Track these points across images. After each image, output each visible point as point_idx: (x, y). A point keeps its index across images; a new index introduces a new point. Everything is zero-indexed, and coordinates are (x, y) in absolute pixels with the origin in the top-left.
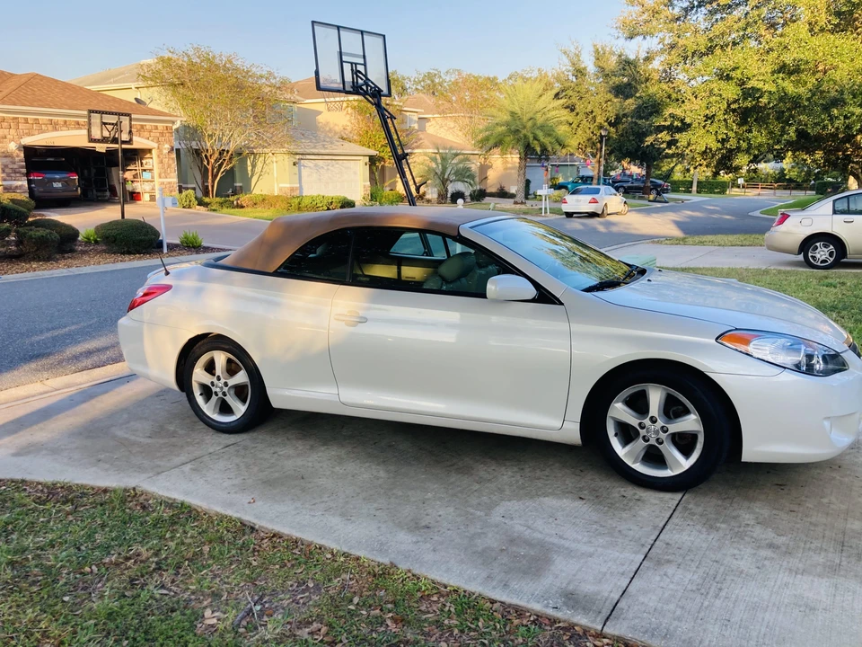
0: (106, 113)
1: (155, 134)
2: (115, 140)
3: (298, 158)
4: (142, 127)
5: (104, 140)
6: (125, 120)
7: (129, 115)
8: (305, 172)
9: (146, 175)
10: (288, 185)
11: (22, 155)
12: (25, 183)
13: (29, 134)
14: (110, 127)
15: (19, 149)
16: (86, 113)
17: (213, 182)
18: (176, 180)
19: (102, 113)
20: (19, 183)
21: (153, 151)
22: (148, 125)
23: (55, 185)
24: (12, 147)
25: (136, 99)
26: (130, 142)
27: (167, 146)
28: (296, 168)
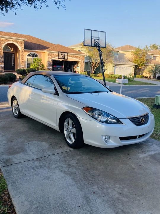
0: (62, 52)
1: (80, 58)
2: (63, 59)
3: (115, 65)
4: (78, 56)
5: (61, 58)
6: (66, 54)
7: (67, 53)
8: (116, 69)
9: (78, 68)
10: (111, 72)
11: (52, 62)
12: (52, 68)
13: (54, 57)
14: (63, 56)
15: (51, 60)
16: (58, 52)
17: (93, 70)
18: (84, 69)
19: (61, 52)
20: (51, 68)
21: (80, 62)
22: (79, 56)
23: (58, 69)
24: (50, 60)
25: (79, 50)
26: (67, 59)
27: (83, 61)
28: (114, 68)
